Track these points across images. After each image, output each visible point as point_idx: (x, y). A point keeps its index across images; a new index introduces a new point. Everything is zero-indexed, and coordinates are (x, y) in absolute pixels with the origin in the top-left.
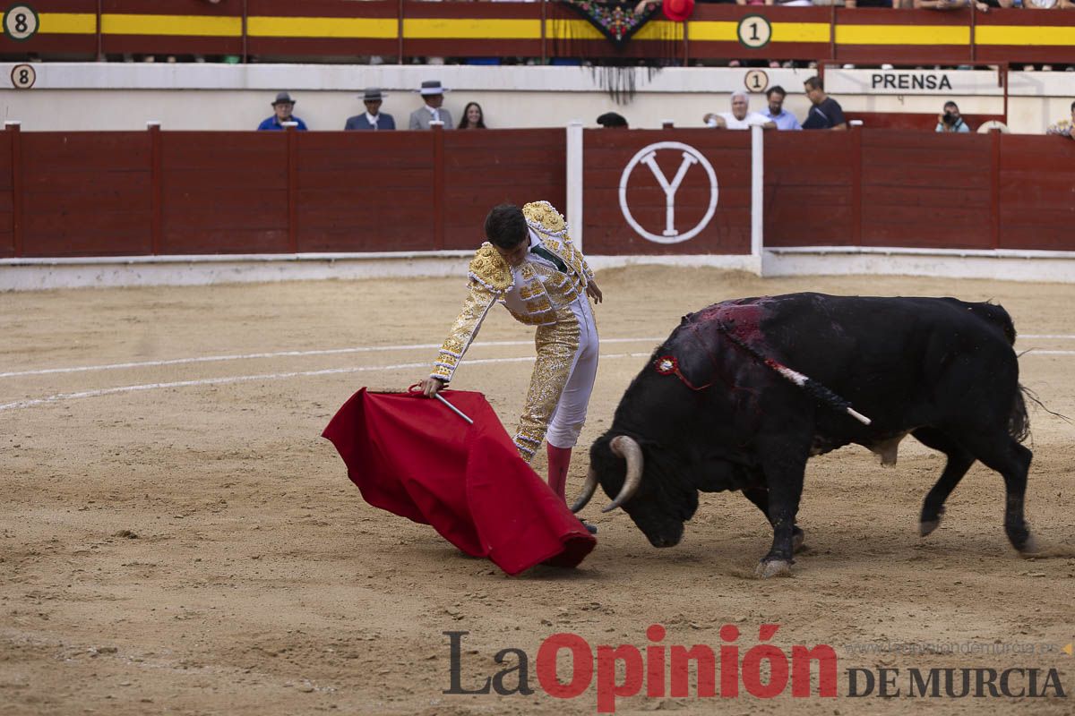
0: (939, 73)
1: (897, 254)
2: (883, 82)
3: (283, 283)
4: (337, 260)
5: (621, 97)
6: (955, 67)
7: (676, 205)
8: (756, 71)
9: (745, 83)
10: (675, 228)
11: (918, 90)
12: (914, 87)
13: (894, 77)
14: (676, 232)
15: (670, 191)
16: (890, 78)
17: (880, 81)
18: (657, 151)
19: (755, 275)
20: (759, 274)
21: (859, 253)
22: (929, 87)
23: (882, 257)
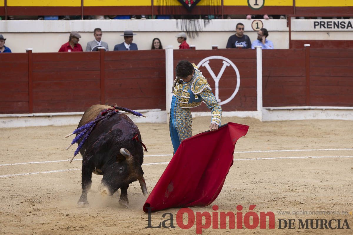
0: (347, 21)
1: (328, 109)
2: (319, 26)
3: (26, 128)
4: (53, 116)
5: (191, 34)
7: (219, 87)
9: (252, 26)
10: (219, 99)
11: (336, 29)
12: (334, 27)
15: (217, 80)
16: (323, 23)
17: (318, 25)
18: (210, 60)
19: (259, 120)
20: (261, 120)
21: (310, 109)
22: (341, 27)
23: (321, 111)
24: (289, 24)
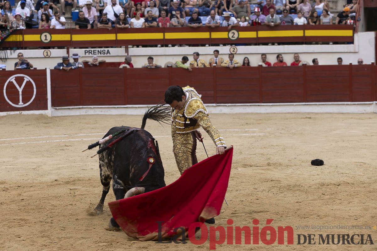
0: (106, 49)
1: (95, 108)
2: (88, 53)
6: (112, 47)
7: (22, 95)
8: (47, 50)
9: (43, 54)
10: (22, 102)
11: (99, 55)
12: (98, 54)
13: (92, 51)
14: (23, 104)
15: (20, 90)
16: (90, 51)
17: (87, 52)
18: (15, 77)
20: (50, 116)
21: (83, 108)
22: (103, 54)
23: (90, 109)
24: (68, 52)
